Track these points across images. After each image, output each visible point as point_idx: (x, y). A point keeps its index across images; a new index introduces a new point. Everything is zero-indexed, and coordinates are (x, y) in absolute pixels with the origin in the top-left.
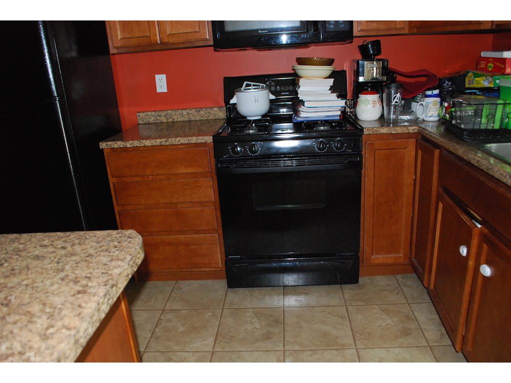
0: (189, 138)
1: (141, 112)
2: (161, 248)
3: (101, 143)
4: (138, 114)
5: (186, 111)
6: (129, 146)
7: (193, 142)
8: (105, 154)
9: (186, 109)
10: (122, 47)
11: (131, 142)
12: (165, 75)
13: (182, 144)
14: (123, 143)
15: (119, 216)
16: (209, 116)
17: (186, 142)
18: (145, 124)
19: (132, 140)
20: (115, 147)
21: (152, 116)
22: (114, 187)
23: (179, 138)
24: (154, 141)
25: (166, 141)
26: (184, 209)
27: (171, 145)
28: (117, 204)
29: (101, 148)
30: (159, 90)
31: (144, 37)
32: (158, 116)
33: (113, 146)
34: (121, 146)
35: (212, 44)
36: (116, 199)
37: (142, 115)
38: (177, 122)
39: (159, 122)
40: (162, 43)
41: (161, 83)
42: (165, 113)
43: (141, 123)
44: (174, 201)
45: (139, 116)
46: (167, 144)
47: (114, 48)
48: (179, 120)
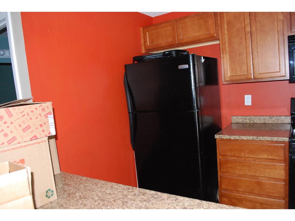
0: (272, 138)
1: (235, 116)
2: (244, 202)
3: (215, 135)
4: (232, 117)
5: (263, 117)
6: (232, 138)
7: (274, 140)
8: (217, 141)
9: (263, 116)
10: (229, 81)
11: (234, 136)
12: (251, 95)
13: (267, 141)
14: (229, 137)
15: (221, 178)
16: (278, 121)
17: (270, 140)
18: (236, 123)
19: (235, 136)
20: (224, 138)
21: (241, 119)
22: (220, 162)
23: (266, 137)
24: (249, 137)
25: (256, 138)
26: (263, 181)
27: (259, 140)
28: (220, 171)
29: (215, 138)
30: (246, 104)
31: (244, 75)
32: (245, 119)
33: (223, 137)
34: (228, 138)
35: (289, 79)
36: (220, 168)
37: (234, 117)
38: (256, 123)
39: (244, 122)
40: (255, 78)
41: (248, 100)
42: (249, 117)
43: (234, 122)
44: (257, 175)
45: (232, 118)
46: (257, 139)
47: (225, 81)
48: (257, 122)
